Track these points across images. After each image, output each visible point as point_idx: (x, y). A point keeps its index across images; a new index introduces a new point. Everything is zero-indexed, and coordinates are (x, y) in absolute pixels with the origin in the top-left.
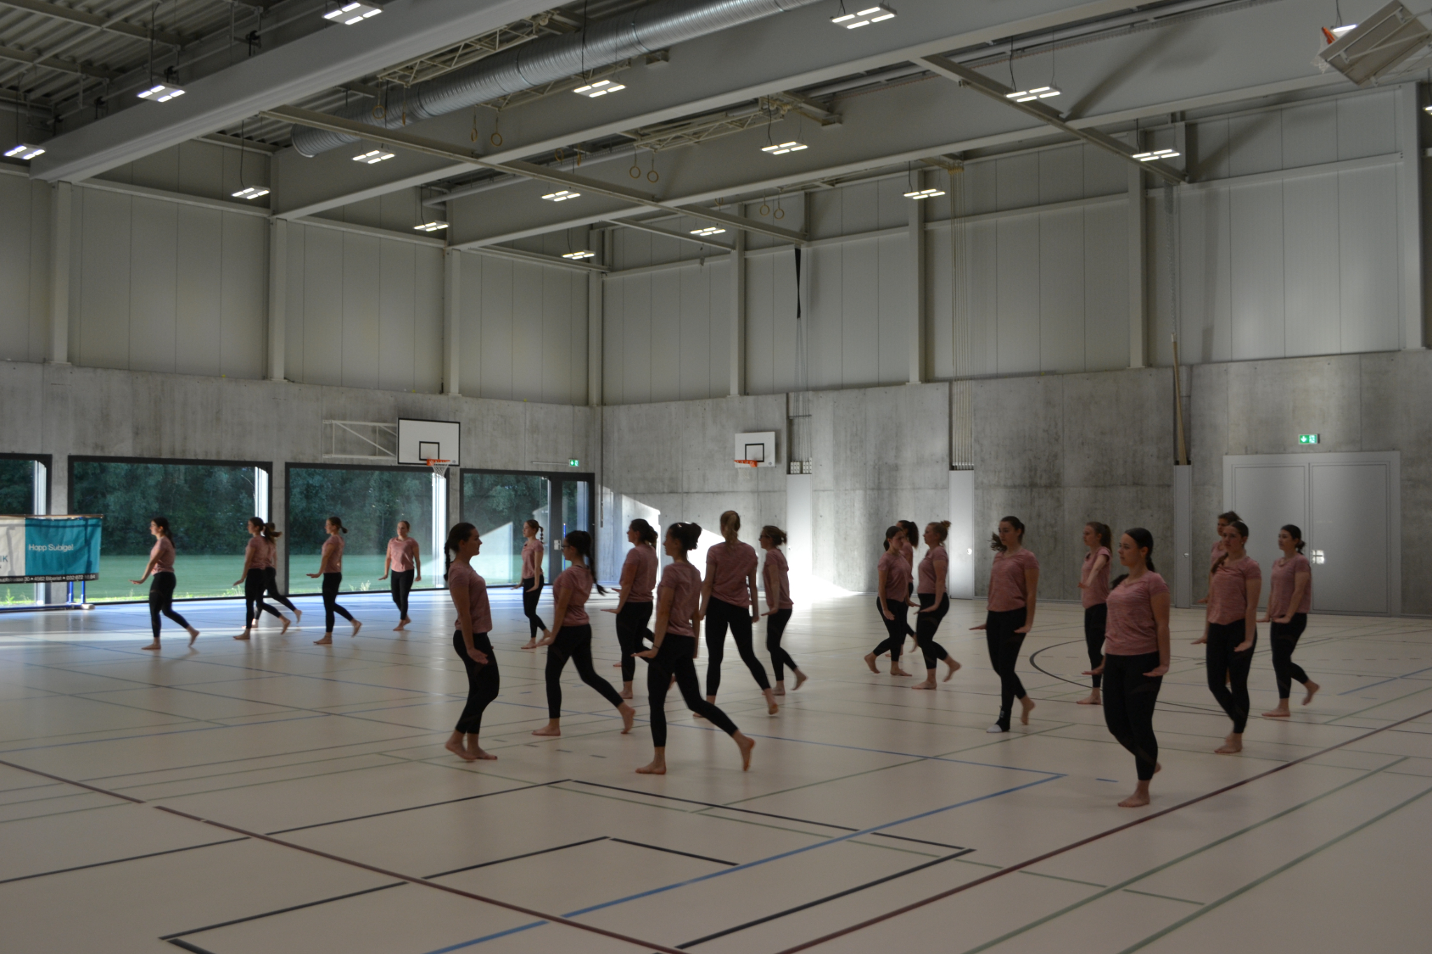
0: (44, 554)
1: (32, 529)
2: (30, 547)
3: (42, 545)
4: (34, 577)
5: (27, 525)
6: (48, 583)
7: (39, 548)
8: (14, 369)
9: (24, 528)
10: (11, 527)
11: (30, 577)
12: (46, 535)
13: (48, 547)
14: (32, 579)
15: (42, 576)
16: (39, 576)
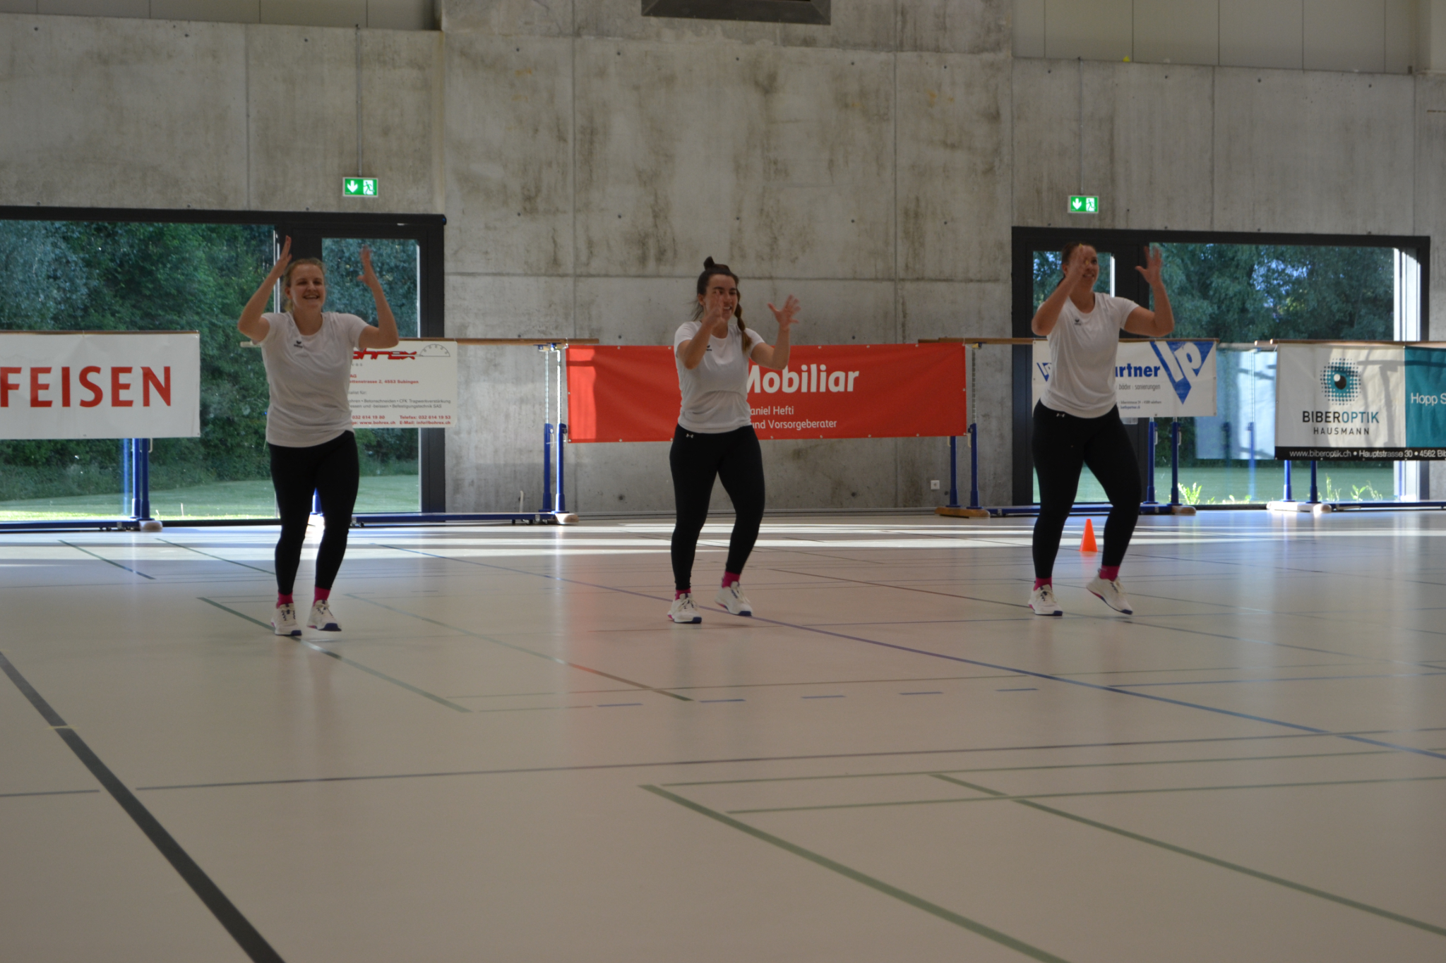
0: (1433, 411)
1: (1415, 367)
2: (1413, 398)
3: (1431, 395)
4: (1419, 450)
5: (1408, 363)
6: (1425, 462)
7: (1428, 400)
8: (1370, 86)
9: (1404, 368)
10: (1386, 367)
11: (1414, 449)
12: (1438, 378)
13: (1439, 399)
14: (1416, 453)
15: (1431, 449)
16: (1428, 449)
